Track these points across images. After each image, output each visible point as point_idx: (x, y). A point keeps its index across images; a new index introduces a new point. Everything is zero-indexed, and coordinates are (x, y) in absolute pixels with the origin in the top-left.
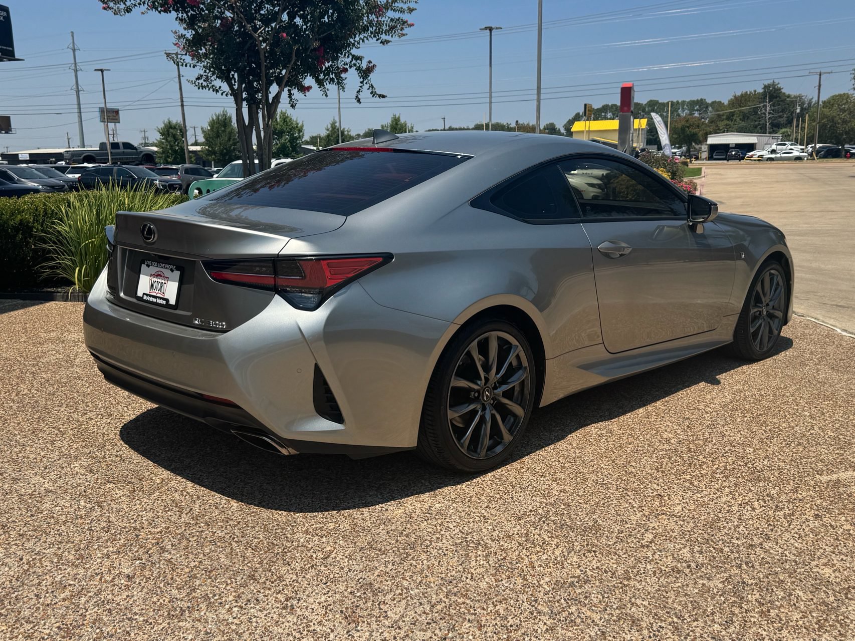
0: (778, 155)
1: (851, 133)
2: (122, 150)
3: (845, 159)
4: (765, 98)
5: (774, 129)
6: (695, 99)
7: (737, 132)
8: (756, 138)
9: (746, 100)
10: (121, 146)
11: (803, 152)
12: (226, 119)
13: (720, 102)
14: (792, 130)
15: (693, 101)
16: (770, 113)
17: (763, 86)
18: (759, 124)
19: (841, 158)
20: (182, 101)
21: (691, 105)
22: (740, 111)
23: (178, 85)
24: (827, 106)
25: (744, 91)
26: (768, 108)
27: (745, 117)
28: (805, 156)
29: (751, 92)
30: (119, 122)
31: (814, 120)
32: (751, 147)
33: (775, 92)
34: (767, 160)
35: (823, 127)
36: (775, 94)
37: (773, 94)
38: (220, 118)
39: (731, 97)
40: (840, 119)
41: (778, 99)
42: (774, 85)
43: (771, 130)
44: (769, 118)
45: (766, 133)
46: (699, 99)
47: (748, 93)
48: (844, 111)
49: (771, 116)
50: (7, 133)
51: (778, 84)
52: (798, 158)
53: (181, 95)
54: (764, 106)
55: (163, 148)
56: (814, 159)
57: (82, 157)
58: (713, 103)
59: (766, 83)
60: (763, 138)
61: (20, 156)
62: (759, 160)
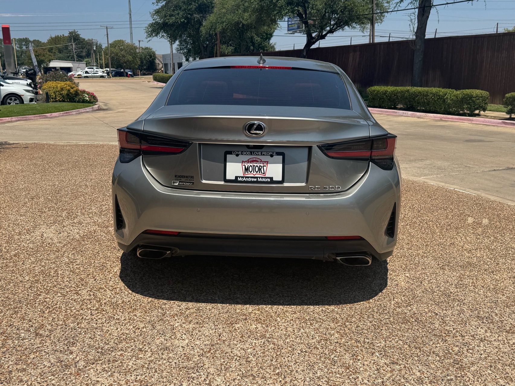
0: (90, 75)
1: (128, 63)
3: (127, 78)
4: (71, 40)
5: (79, 59)
6: (22, 38)
7: (59, 60)
8: (71, 64)
9: (58, 40)
11: (104, 73)
13: (38, 41)
14: (93, 60)
15: (21, 39)
16: (75, 49)
17: (69, 32)
18: (70, 56)
19: (124, 77)
21: (19, 41)
22: (56, 47)
24: (112, 47)
25: (57, 35)
26: (74, 46)
27: (60, 51)
28: (106, 75)
29: (61, 36)
31: (107, 54)
32: (69, 70)
33: (76, 37)
34: (84, 78)
35: (112, 58)
36: (76, 38)
37: (74, 37)
39: (48, 38)
40: (121, 54)
41: (79, 41)
42: (74, 32)
43: (78, 59)
44: (75, 52)
45: (75, 61)
46: (25, 38)
47: (59, 36)
48: (122, 50)
49: (76, 51)
51: (77, 32)
52: (102, 77)
54: (71, 45)
56: (110, 77)
58: (34, 41)
59: (70, 31)
60: (75, 64)
62: (79, 78)
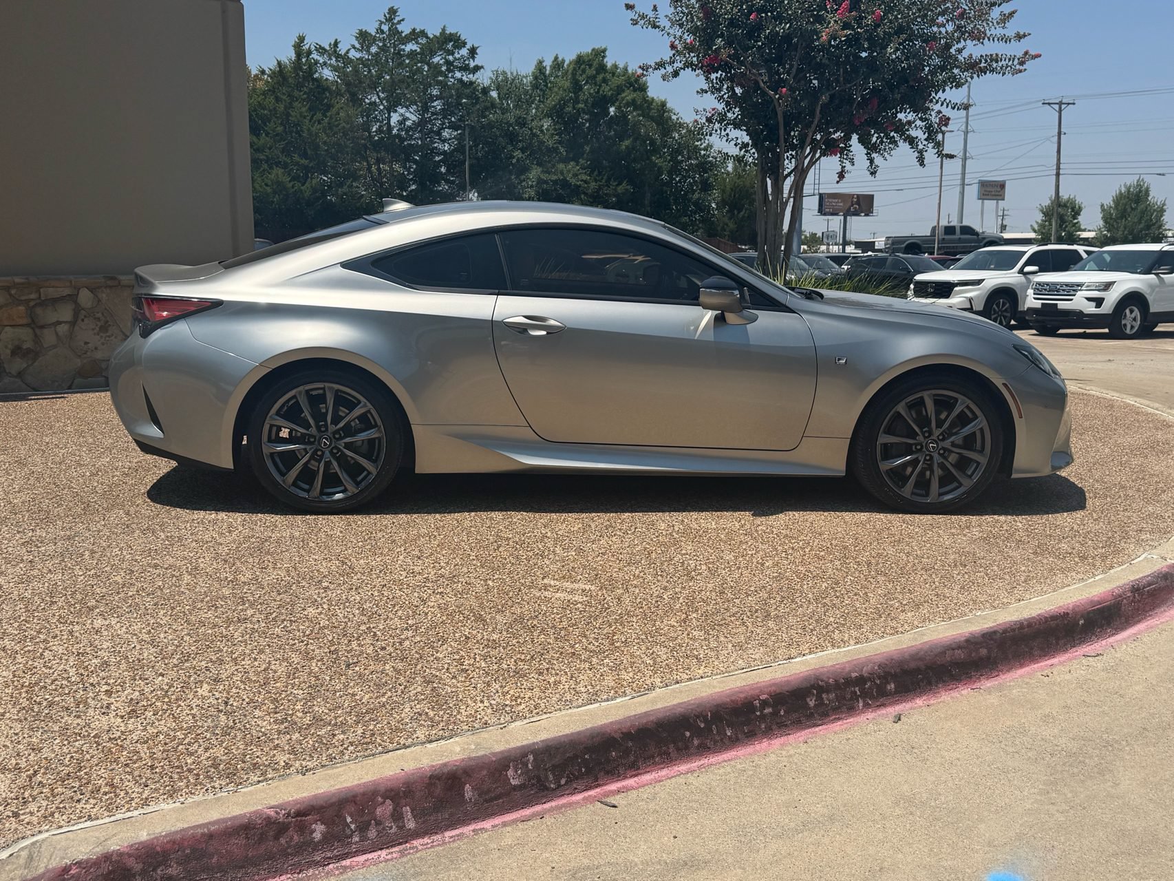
2: (958, 235)
10: (958, 230)
12: (1140, 191)
20: (1058, 168)
23: (1056, 145)
30: (1003, 199)
38: (1132, 190)
50: (867, 215)
53: (1059, 159)
55: (1042, 234)
57: (904, 246)
61: (876, 244)
